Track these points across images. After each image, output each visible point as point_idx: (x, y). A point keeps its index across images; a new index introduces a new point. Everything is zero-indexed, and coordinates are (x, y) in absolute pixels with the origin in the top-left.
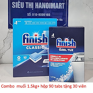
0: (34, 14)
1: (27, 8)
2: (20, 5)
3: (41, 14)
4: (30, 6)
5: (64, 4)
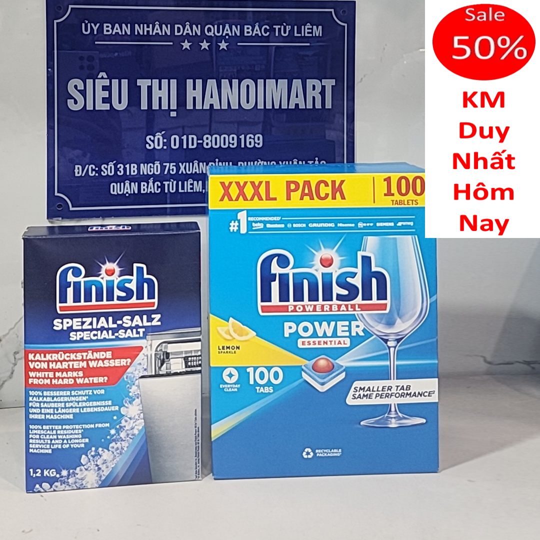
0: (181, 141)
1: (144, 106)
2: (107, 96)
3: (216, 138)
4: (160, 98)
5: (332, 86)
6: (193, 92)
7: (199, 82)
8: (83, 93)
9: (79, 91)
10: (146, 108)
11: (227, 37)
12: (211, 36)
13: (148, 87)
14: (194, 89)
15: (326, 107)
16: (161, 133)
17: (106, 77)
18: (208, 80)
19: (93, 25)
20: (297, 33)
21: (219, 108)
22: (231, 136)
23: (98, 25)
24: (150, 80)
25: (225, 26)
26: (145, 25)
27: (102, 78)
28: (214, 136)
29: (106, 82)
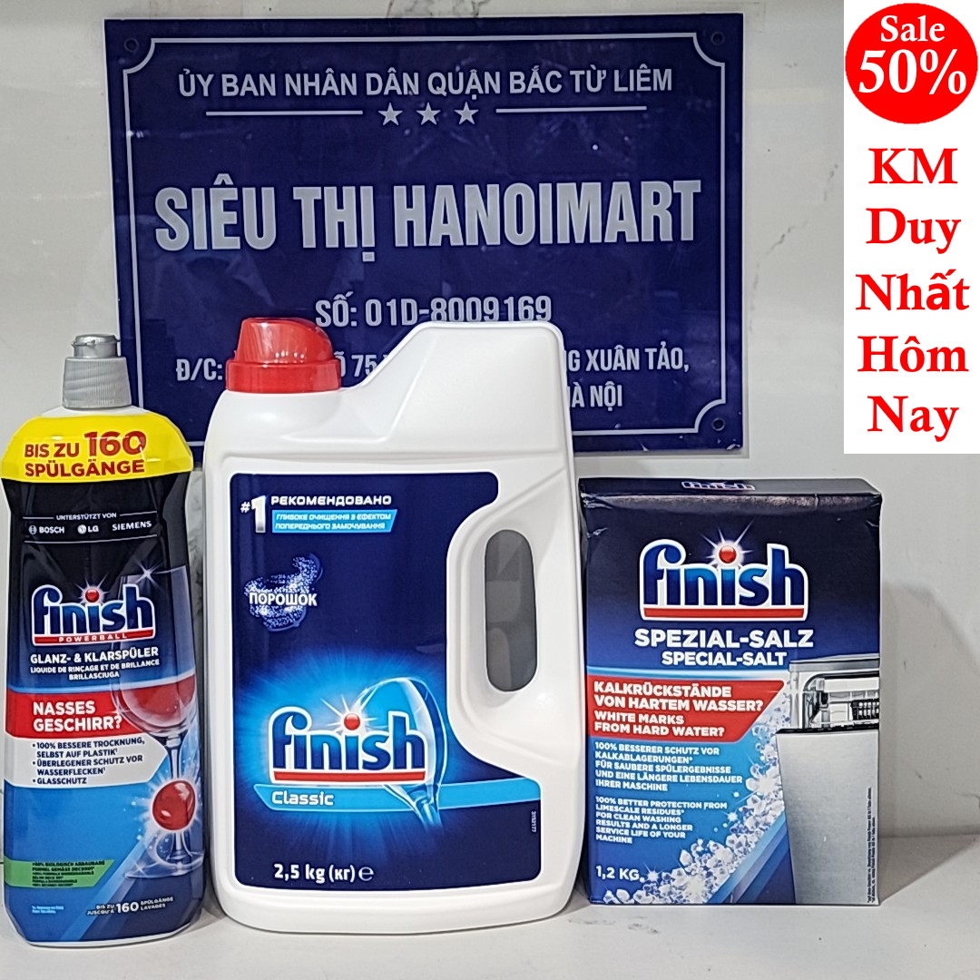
2: (235, 222)
3: (456, 305)
4: (341, 225)
5: (695, 194)
6: (408, 211)
7: (419, 191)
8: (187, 215)
9: (178, 211)
10: (314, 246)
11: (474, 97)
12: (441, 95)
13: (316, 201)
14: (410, 205)
15: (683, 239)
16: (344, 295)
17: (231, 183)
18: (438, 187)
19: (200, 77)
20: (620, 85)
21: (462, 244)
22: (487, 300)
23: (210, 77)
24: (319, 188)
25: (470, 73)
26: (306, 76)
27: (223, 185)
28: (452, 301)
29: (232, 194)
